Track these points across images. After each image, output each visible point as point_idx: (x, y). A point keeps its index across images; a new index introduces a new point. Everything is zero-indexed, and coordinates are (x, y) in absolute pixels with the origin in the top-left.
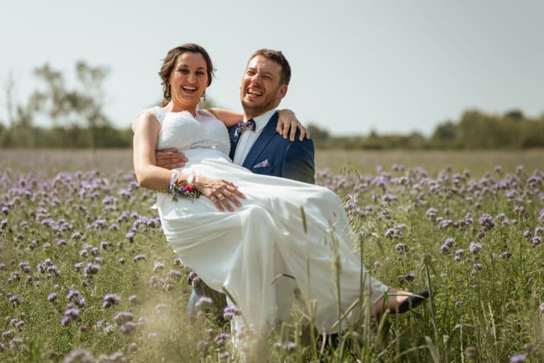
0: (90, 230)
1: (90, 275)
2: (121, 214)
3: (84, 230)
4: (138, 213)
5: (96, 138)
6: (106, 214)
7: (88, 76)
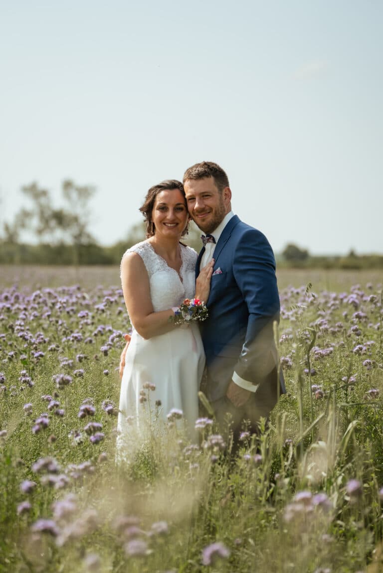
0: (66, 343)
1: (63, 386)
2: (96, 328)
3: (61, 343)
4: (113, 327)
5: (80, 255)
6: (82, 328)
7: (74, 195)
